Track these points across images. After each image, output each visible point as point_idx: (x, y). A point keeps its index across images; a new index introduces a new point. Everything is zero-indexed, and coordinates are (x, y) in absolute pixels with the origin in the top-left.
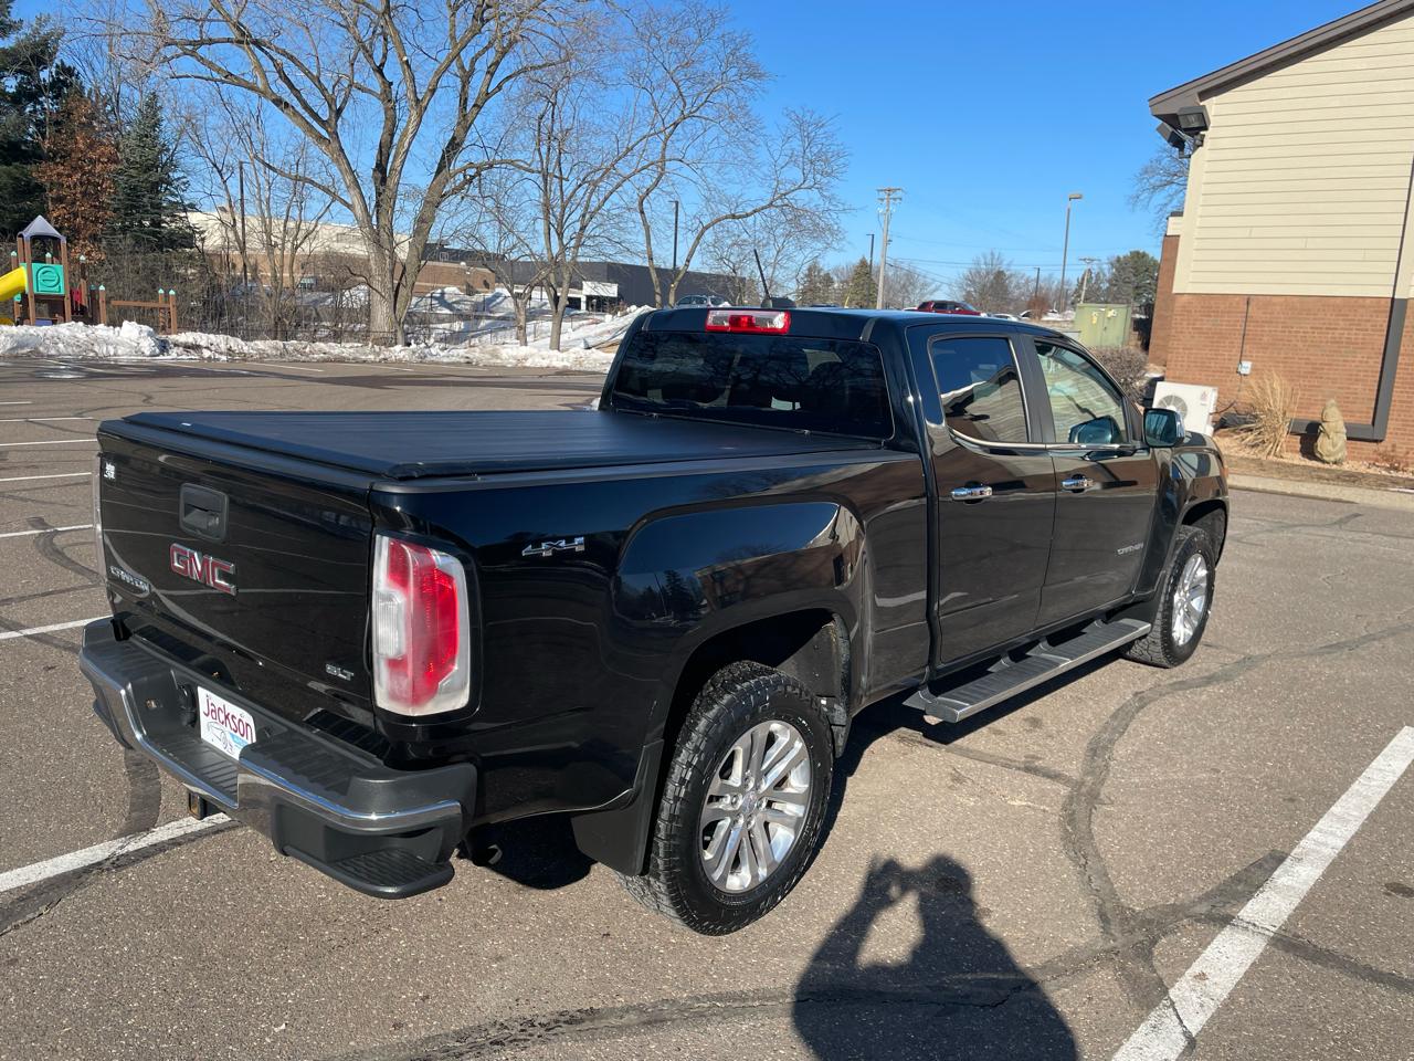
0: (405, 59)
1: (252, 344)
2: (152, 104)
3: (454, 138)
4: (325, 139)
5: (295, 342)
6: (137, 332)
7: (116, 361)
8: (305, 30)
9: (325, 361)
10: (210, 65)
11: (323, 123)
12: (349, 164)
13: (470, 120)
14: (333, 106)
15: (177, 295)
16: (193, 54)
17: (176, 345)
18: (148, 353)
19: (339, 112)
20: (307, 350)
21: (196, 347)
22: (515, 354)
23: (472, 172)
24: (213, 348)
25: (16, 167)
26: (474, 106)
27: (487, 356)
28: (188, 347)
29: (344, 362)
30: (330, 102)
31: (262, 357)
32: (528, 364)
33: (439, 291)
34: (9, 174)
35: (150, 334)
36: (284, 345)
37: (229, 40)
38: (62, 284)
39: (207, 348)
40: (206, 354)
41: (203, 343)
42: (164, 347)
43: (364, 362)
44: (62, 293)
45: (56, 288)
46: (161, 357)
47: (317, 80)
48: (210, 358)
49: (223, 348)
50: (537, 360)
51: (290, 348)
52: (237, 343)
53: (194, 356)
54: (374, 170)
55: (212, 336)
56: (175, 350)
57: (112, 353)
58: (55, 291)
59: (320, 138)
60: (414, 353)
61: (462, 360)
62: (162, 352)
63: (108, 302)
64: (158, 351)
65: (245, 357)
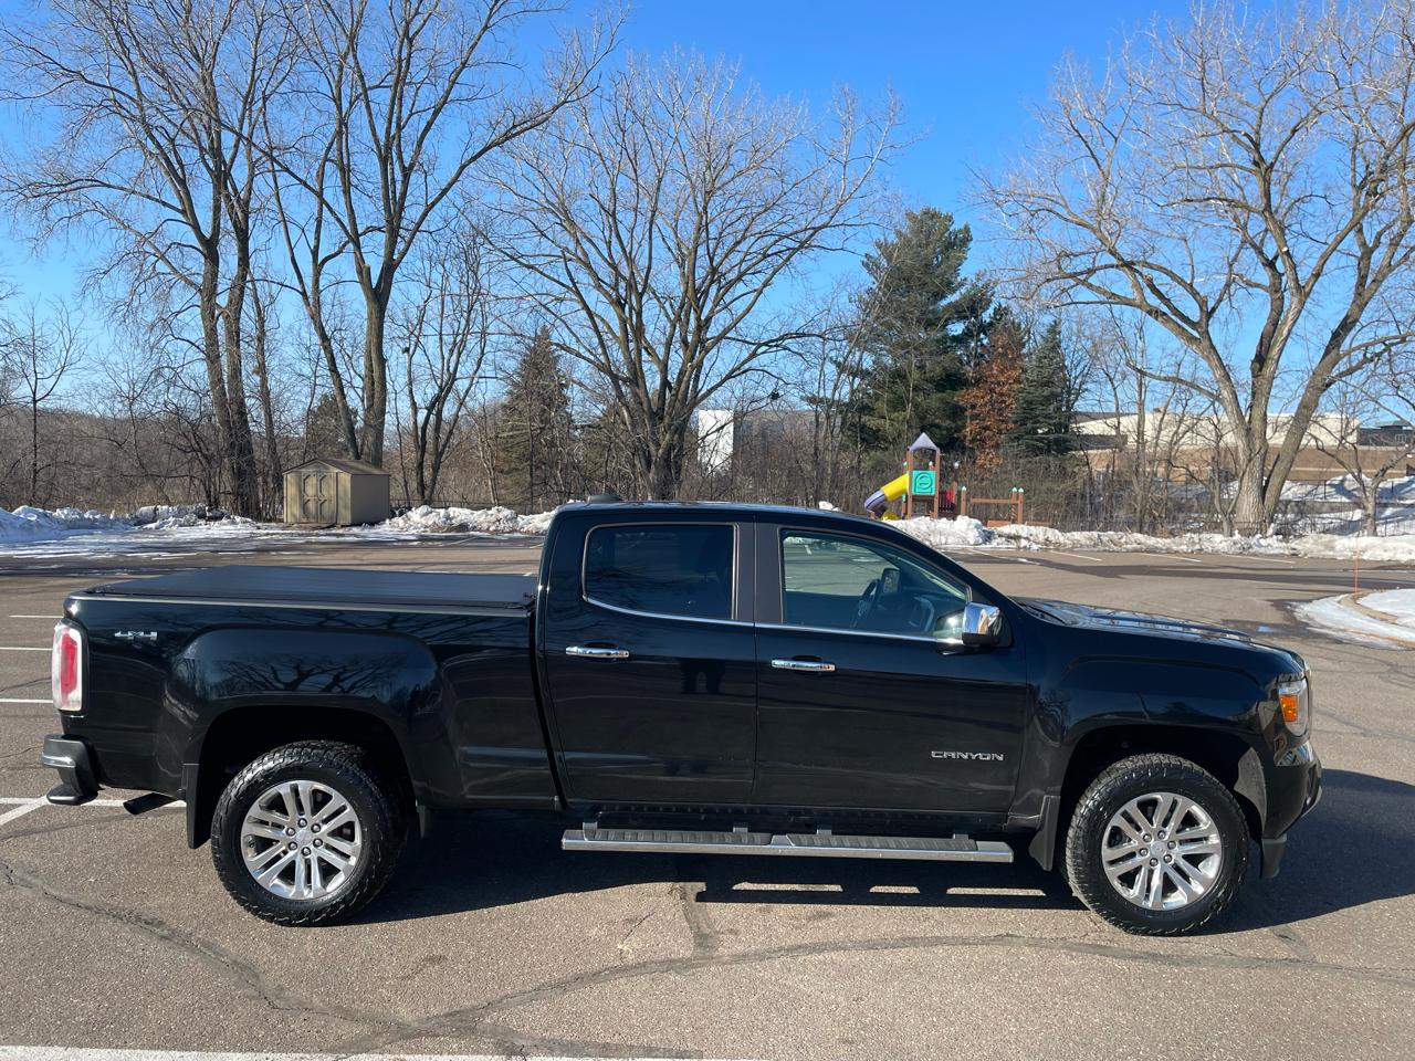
0: (1285, 249)
1: (1068, 534)
2: (1054, 329)
3: (1347, 318)
4: (1197, 338)
5: (1112, 533)
6: (966, 524)
7: (945, 549)
8: (1183, 242)
9: (1136, 551)
10: (1098, 289)
11: (1193, 325)
12: (1219, 359)
13: (1367, 296)
14: (1204, 309)
15: (1025, 492)
16: (1084, 282)
17: (1000, 536)
18: (972, 543)
19: (1210, 314)
20: (1123, 541)
21: (1017, 538)
22: (1352, 545)
23: (1379, 348)
24: (1032, 538)
25: (949, 394)
26: (1374, 281)
27: (1321, 548)
28: (1010, 537)
29: (1154, 552)
30: (1202, 303)
31: (1075, 544)
32: (1366, 557)
33: (1340, 478)
34: (942, 400)
35: (977, 527)
36: (1099, 536)
37: (1112, 266)
38: (933, 486)
39: (1026, 538)
40: (1024, 543)
41: (1024, 535)
42: (988, 537)
43: (1176, 552)
44: (933, 494)
45: (929, 490)
46: (984, 546)
47: (1190, 288)
48: (1025, 547)
49: (1041, 538)
50: (1377, 552)
51: (1105, 539)
52: (1055, 535)
53: (1013, 545)
54: (1253, 362)
55: (1032, 528)
56: (999, 540)
57: (943, 542)
58: (927, 492)
59: (1191, 339)
60: (1235, 543)
61: (1287, 552)
62: (985, 542)
63: (968, 500)
64: (981, 540)
65: (1058, 546)
